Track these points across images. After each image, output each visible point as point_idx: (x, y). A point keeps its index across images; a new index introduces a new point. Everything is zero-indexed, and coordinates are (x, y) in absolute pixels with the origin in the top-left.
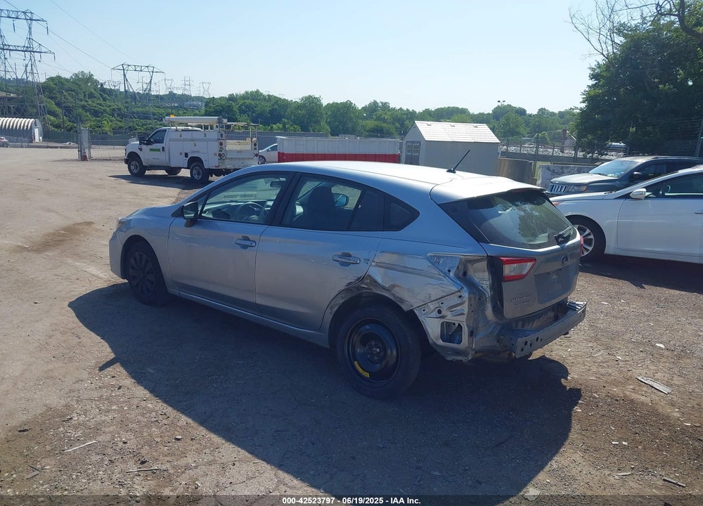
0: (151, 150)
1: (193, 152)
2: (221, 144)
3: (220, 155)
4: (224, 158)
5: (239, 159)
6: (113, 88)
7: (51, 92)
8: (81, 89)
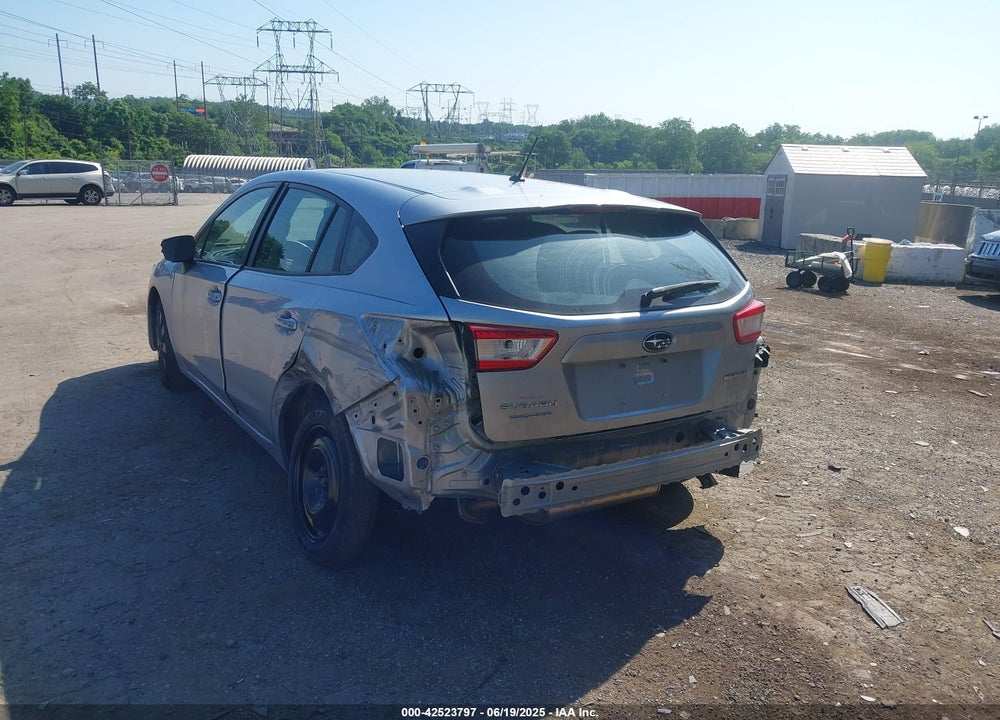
6: (412, 116)
7: (337, 124)
8: (373, 119)
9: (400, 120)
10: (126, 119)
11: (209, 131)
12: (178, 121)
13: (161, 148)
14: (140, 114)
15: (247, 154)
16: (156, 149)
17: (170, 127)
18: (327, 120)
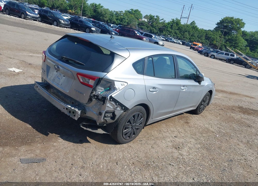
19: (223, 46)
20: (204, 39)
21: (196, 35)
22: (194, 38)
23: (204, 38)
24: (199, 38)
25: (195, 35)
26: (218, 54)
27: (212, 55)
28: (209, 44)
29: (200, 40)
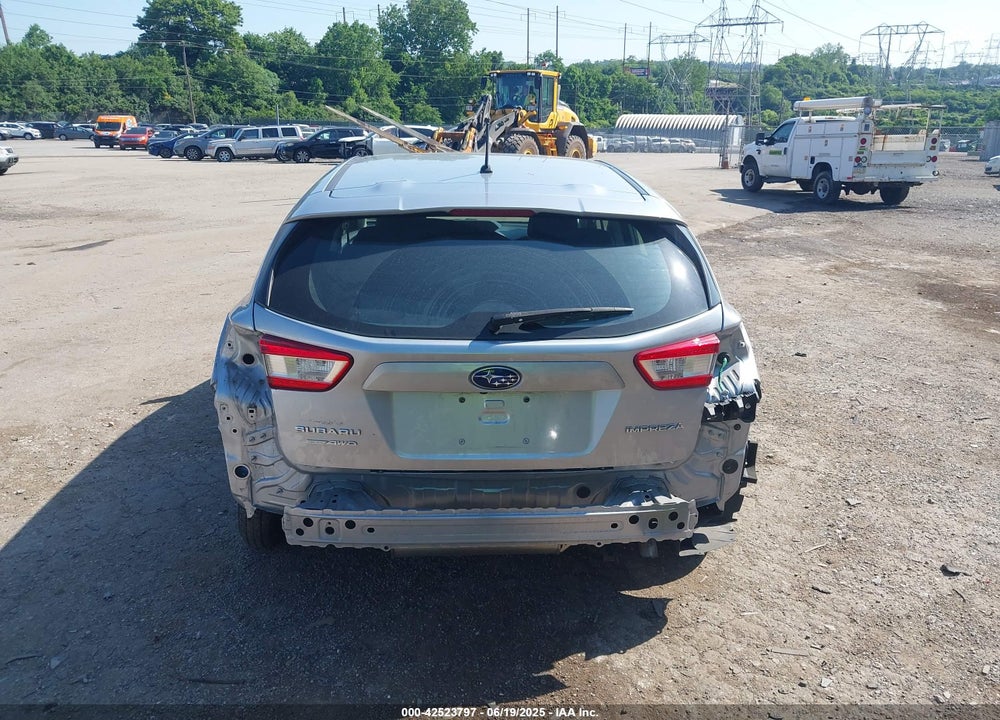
0: (772, 153)
1: (821, 155)
2: (864, 141)
3: (858, 160)
4: (864, 164)
5: (895, 165)
6: (869, 64)
7: (780, 77)
8: (821, 70)
9: (854, 68)
10: (575, 83)
11: (648, 90)
12: (622, 81)
13: (603, 109)
14: (588, 77)
15: (681, 111)
16: (598, 110)
17: (615, 88)
18: (770, 74)
19: (207, 107)
20: (120, 92)
21: (78, 83)
22: (75, 97)
23: (115, 90)
24: (96, 95)
25: (73, 84)
26: (240, 140)
27: (220, 149)
28: (148, 109)
29: (104, 101)
